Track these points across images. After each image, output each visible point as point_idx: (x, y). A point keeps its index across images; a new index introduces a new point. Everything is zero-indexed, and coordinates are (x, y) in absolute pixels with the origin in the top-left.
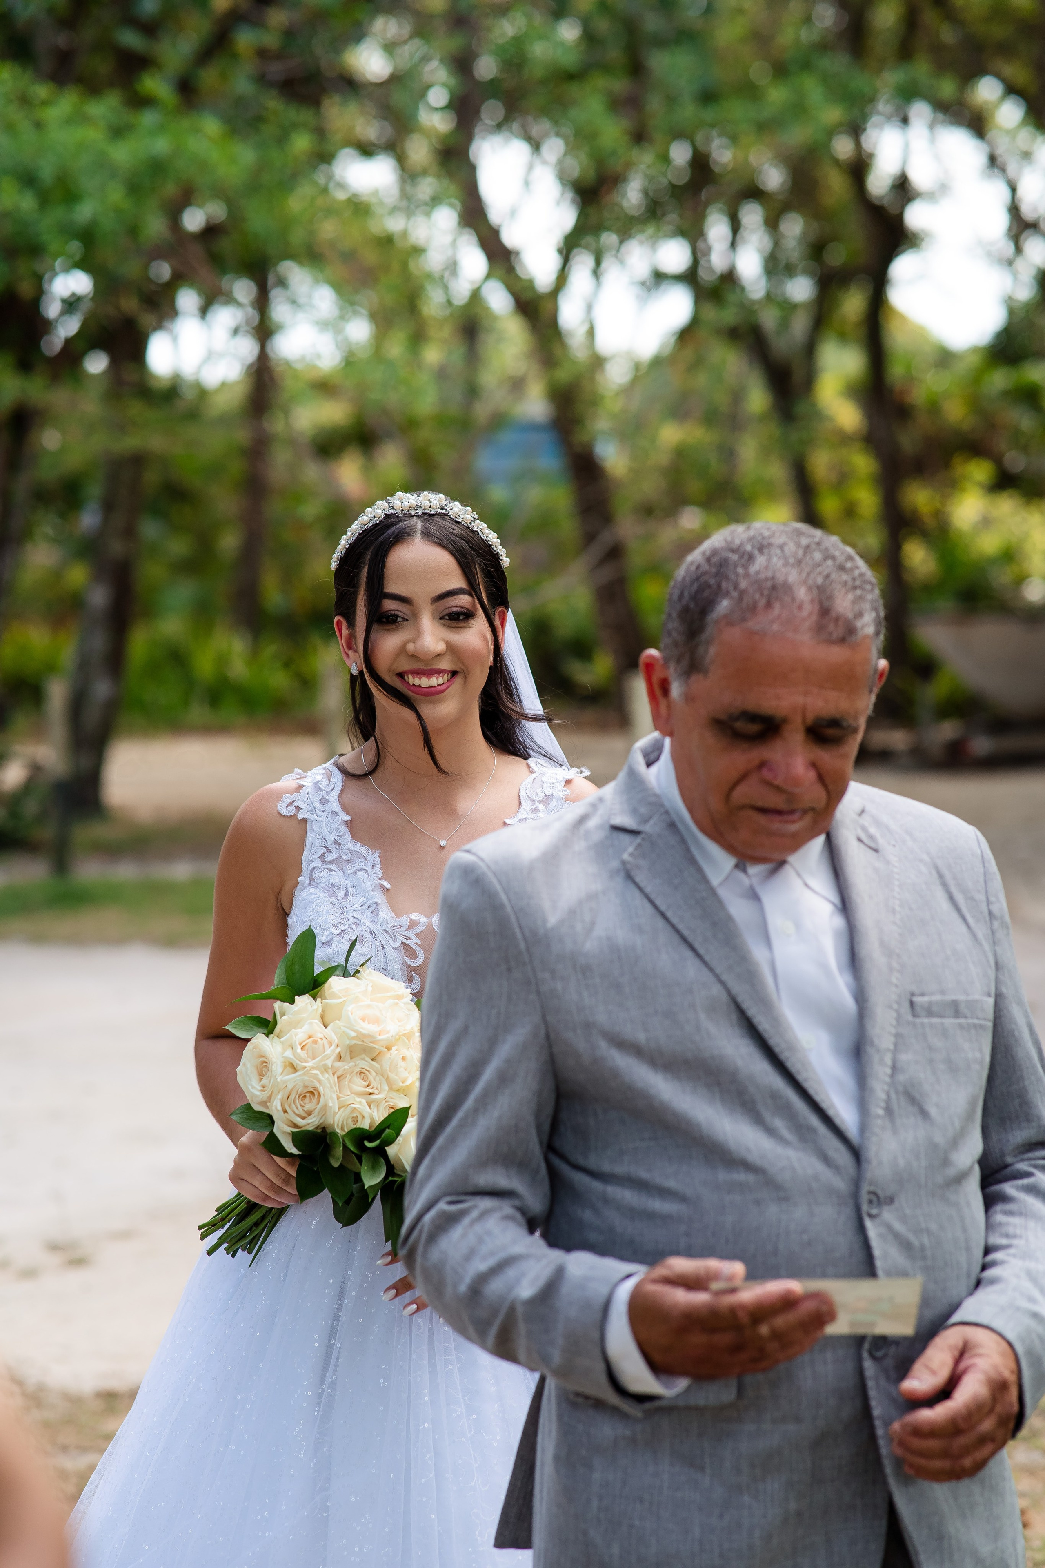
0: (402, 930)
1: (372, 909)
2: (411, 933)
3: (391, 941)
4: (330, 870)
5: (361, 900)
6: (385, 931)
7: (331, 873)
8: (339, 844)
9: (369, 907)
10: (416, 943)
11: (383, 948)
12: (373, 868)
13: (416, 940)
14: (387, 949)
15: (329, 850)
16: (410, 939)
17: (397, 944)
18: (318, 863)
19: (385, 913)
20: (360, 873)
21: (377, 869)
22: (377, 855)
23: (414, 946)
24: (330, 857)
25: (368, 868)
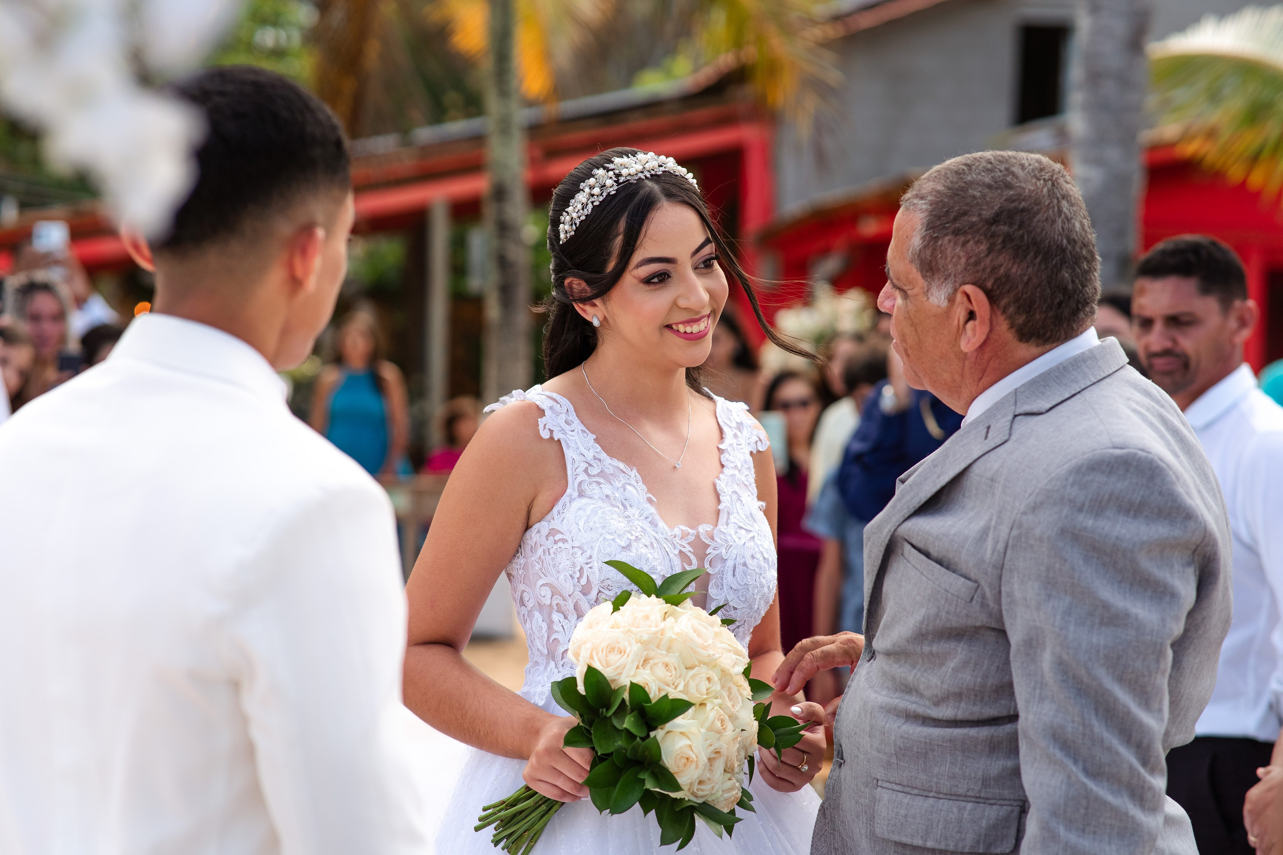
0: (677, 540)
1: (649, 520)
2: (684, 543)
3: (672, 549)
4: (599, 483)
5: (638, 512)
6: (665, 539)
7: (601, 486)
8: (600, 460)
9: (646, 518)
10: (690, 551)
11: (668, 555)
12: (637, 483)
13: (689, 548)
14: (671, 555)
15: (590, 465)
16: (685, 547)
17: (677, 552)
18: (582, 477)
19: (661, 524)
20: (628, 487)
21: (641, 483)
22: (635, 471)
23: (689, 554)
24: (594, 471)
25: (634, 483)
